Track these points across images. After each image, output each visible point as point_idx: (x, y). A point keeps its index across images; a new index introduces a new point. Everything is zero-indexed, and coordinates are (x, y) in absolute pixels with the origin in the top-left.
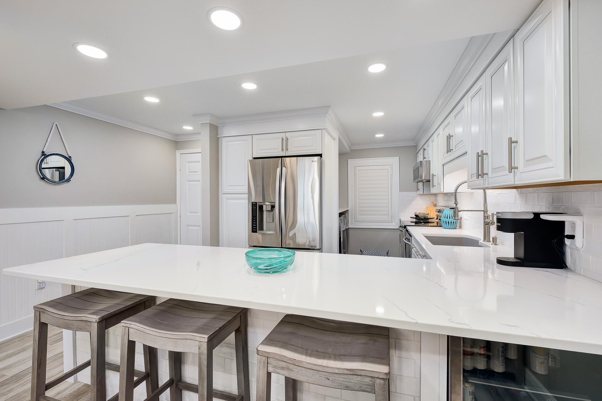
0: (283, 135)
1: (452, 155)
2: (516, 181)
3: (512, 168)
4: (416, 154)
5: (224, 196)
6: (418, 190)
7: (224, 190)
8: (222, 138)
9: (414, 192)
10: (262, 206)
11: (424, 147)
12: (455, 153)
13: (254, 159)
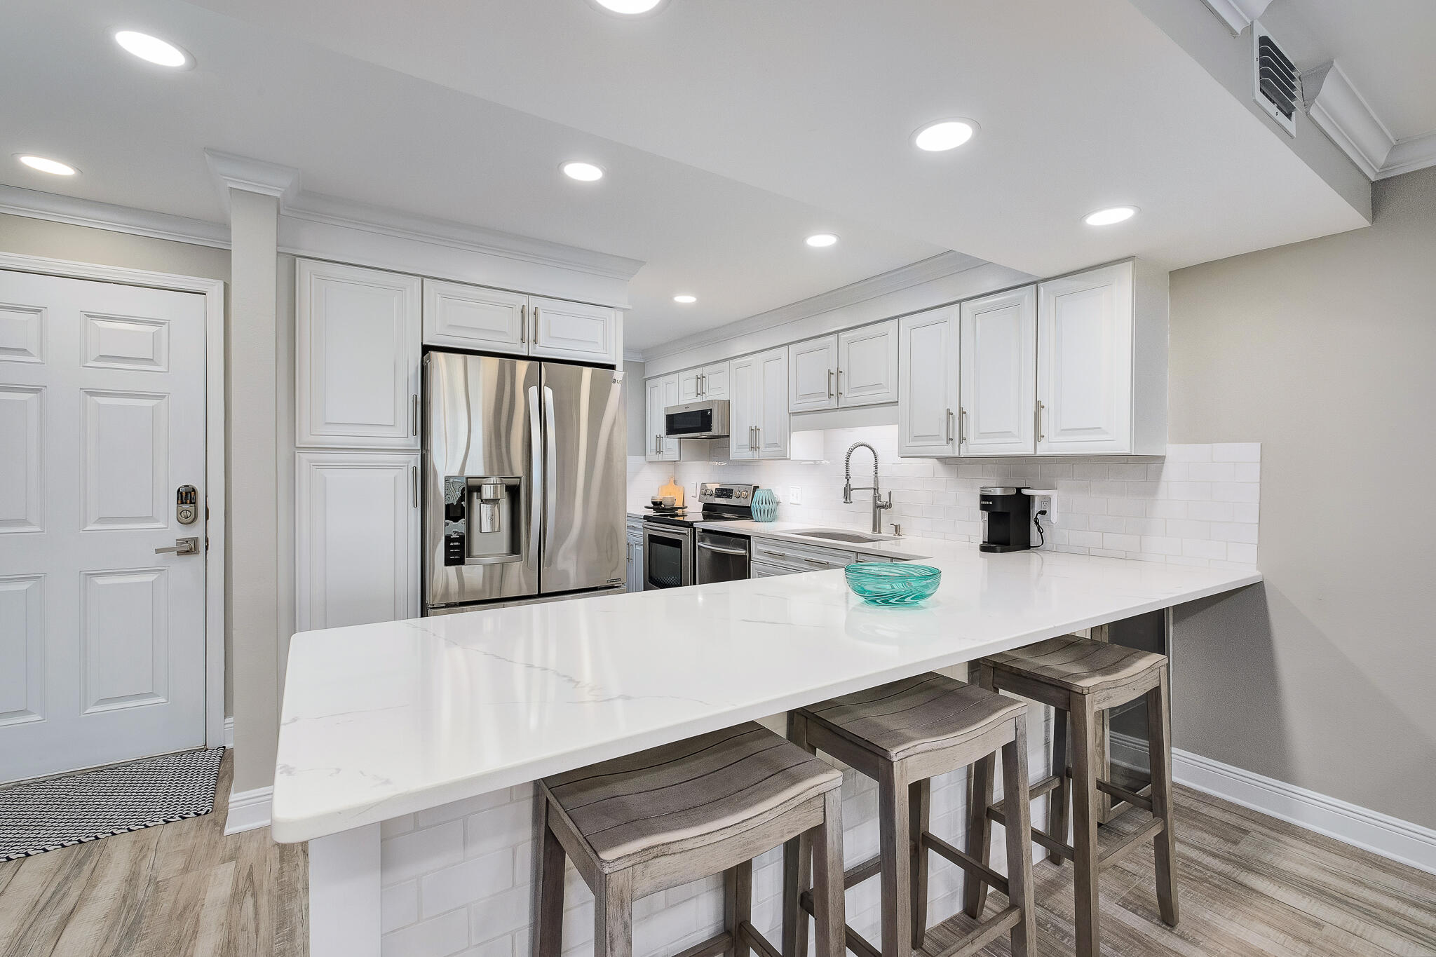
0: (523, 300)
2: (1037, 451)
3: (1039, 437)
4: (646, 379)
5: (304, 458)
6: (659, 452)
7: (304, 438)
8: (298, 260)
9: (643, 458)
10: (478, 489)
11: (698, 372)
12: (849, 399)
13: (426, 349)
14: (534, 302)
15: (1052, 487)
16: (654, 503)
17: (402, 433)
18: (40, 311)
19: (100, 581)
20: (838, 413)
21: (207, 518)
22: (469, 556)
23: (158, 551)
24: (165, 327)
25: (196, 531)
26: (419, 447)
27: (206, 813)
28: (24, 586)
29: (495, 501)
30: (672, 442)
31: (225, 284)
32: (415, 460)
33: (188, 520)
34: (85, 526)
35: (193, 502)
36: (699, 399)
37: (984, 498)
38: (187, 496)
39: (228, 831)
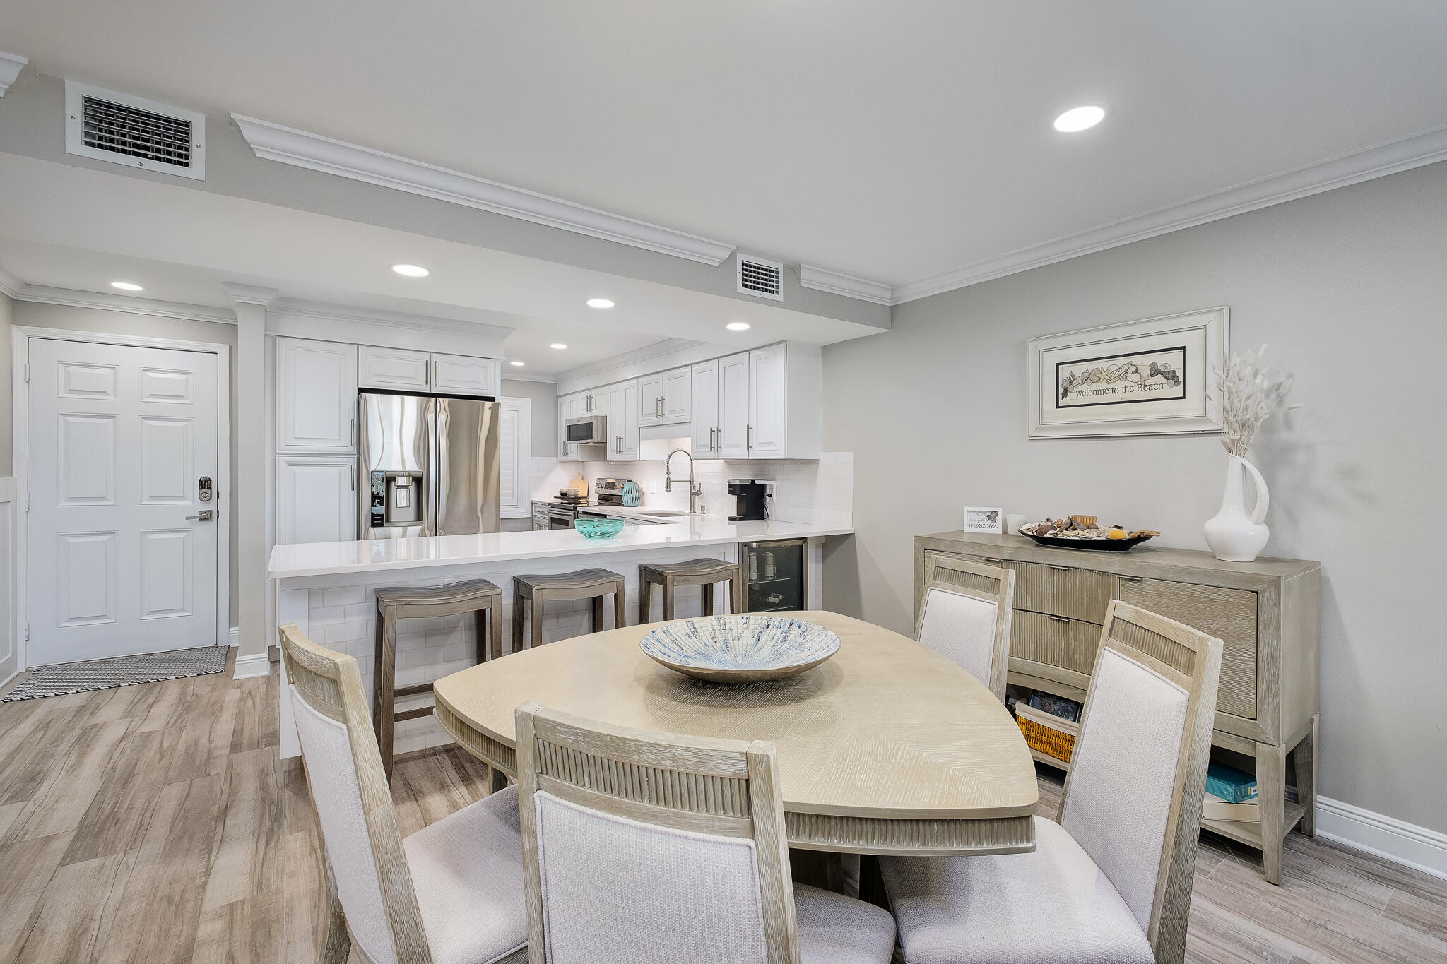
0: (427, 356)
1: (660, 421)
3: (749, 447)
4: (558, 397)
5: (281, 460)
6: (565, 454)
7: (282, 447)
8: (277, 338)
9: (555, 458)
10: (394, 479)
11: (588, 394)
12: (669, 418)
13: (361, 390)
14: (435, 358)
15: (775, 480)
16: (562, 494)
17: (344, 443)
18: (114, 367)
19: (151, 536)
20: (663, 428)
21: (218, 498)
22: (388, 521)
23: (187, 518)
24: (191, 376)
25: (211, 506)
26: (356, 453)
27: (221, 672)
28: (105, 538)
29: (406, 487)
30: (573, 446)
31: (231, 348)
32: (353, 461)
33: (205, 499)
34: (142, 501)
35: (209, 487)
36: (589, 414)
37: (730, 486)
38: (205, 484)
39: (235, 678)
